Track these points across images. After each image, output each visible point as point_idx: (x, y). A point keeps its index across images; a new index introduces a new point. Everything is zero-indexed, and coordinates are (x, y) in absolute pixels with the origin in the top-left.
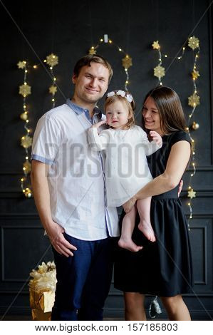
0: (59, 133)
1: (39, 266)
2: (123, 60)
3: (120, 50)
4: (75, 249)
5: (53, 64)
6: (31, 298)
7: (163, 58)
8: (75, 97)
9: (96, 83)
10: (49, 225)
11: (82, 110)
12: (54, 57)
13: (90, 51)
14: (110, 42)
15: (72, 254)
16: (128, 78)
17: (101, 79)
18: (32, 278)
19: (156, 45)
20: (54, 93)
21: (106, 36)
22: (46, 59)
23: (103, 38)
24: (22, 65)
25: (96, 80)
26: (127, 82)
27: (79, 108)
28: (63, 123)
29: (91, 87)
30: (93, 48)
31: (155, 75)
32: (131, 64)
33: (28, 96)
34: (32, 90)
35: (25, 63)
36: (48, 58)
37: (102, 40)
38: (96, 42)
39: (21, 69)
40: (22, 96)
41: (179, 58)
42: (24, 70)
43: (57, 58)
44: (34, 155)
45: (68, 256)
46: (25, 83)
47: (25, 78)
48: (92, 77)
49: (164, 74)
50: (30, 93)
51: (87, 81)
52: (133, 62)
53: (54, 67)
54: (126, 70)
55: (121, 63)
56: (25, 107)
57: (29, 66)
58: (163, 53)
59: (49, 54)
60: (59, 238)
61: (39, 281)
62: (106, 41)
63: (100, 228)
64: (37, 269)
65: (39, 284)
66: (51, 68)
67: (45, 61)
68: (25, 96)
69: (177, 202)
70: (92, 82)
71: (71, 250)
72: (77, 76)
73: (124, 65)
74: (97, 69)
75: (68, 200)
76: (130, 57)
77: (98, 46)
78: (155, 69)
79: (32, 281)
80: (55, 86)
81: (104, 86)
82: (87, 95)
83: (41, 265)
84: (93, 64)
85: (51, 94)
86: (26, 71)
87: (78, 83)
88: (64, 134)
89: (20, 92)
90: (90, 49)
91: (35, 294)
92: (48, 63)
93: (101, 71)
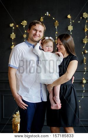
0: (21, 55)
1: (17, 113)
2: (55, 23)
3: (54, 18)
4: (27, 106)
5: (25, 25)
6: (13, 126)
7: (72, 22)
8: (29, 39)
9: (38, 33)
10: (15, 95)
11: (31, 45)
12: (25, 22)
13: (41, 19)
14: (49, 15)
15: (26, 108)
16: (57, 31)
17: (40, 31)
18: (14, 118)
19: (69, 16)
20: (25, 37)
21: (47, 13)
22: (22, 23)
23: (46, 13)
24: (12, 25)
25: (38, 32)
26: (56, 33)
27: (30, 44)
28: (23, 51)
29: (36, 35)
30: (42, 18)
31: (69, 29)
32: (58, 25)
33: (14, 39)
34: (16, 36)
35: (13, 24)
36: (23, 22)
37: (46, 14)
38: (43, 15)
39: (11, 27)
40: (11, 39)
41: (79, 22)
42: (12, 27)
43: (27, 22)
44: (10, 65)
45: (24, 109)
46: (13, 33)
47: (13, 31)
48: (36, 30)
49: (72, 29)
50: (15, 37)
51: (34, 32)
52: (59, 24)
53: (25, 26)
54: (56, 27)
55: (54, 24)
56: (13, 43)
57: (15, 26)
58: (72, 20)
59: (23, 20)
60: (20, 101)
61: (16, 119)
62: (48, 15)
63: (38, 97)
64: (16, 114)
65: (16, 120)
66: (24, 27)
67: (21, 23)
68: (13, 39)
69: (72, 86)
70: (36, 33)
71: (26, 106)
72: (30, 30)
73: (55, 25)
74: (39, 27)
75: (24, 84)
76: (58, 21)
77: (44, 17)
78: (68, 27)
79: (13, 119)
80: (26, 34)
81: (42, 34)
82: (34, 38)
83: (17, 112)
84: (37, 25)
85: (24, 38)
86: (13, 28)
87: (30, 33)
88: (23, 56)
89: (11, 37)
90: (40, 18)
91: (14, 124)
92: (23, 24)
93: (40, 28)
